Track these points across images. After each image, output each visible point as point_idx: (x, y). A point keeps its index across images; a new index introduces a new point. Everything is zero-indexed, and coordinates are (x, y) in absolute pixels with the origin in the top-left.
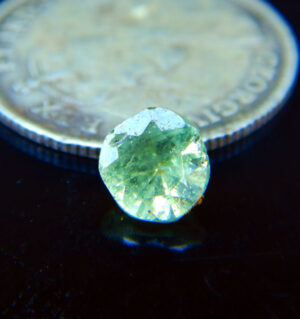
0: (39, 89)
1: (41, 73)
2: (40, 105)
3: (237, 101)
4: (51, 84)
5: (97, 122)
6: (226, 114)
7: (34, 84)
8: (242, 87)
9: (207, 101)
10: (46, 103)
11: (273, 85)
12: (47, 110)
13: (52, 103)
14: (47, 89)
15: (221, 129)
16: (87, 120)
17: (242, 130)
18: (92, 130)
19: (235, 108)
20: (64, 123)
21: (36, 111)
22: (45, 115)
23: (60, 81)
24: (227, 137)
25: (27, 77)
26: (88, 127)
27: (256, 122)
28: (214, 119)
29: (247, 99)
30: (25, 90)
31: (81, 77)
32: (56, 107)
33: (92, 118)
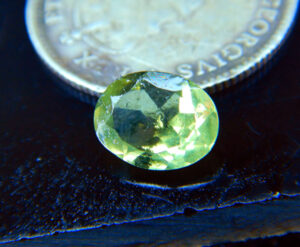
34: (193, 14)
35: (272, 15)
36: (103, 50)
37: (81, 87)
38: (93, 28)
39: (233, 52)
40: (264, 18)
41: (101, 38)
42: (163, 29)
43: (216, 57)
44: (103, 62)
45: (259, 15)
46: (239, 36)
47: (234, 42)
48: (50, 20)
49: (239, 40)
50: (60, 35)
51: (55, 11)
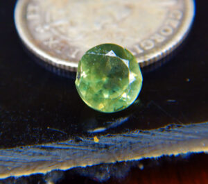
0: (49, 31)
1: (52, 21)
2: (48, 40)
3: (154, 41)
4: (56, 28)
5: (77, 50)
6: (147, 48)
7: (47, 27)
8: (158, 33)
9: (138, 40)
10: (51, 39)
11: (176, 31)
12: (51, 43)
13: (54, 39)
14: (53, 30)
15: (142, 57)
16: (71, 50)
17: (155, 58)
18: (73, 56)
19: (152, 45)
20: (59, 52)
21: (46, 43)
22: (50, 46)
23: (61, 26)
24: (145, 62)
25: (44, 23)
26: (71, 54)
27: (163, 54)
28: (140, 51)
29: (160, 39)
30: (42, 31)
31: (72, 24)
32: (57, 42)
33: (74, 48)
34: (123, 20)
35: (175, 24)
36: (63, 38)
37: (47, 59)
38: (57, 23)
39: (148, 45)
40: (169, 25)
41: (63, 30)
42: (103, 28)
43: (137, 47)
44: (62, 45)
45: (167, 23)
46: (153, 35)
47: (149, 39)
48: (30, 17)
49: (153, 38)
50: (36, 26)
51: (34, 12)
